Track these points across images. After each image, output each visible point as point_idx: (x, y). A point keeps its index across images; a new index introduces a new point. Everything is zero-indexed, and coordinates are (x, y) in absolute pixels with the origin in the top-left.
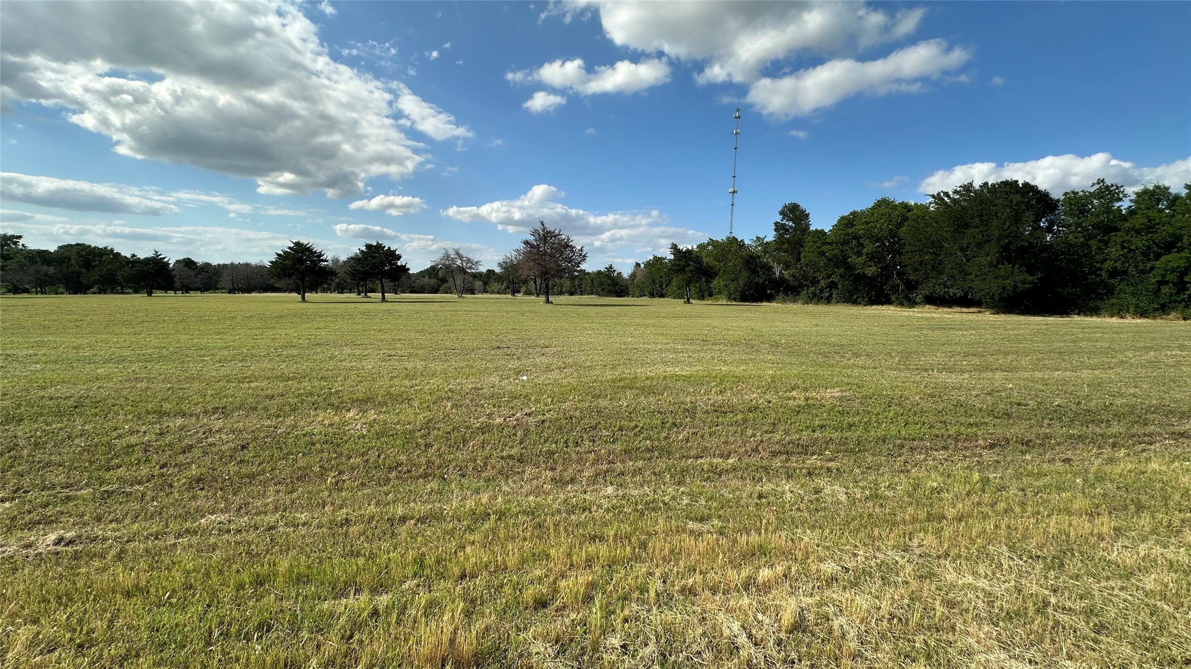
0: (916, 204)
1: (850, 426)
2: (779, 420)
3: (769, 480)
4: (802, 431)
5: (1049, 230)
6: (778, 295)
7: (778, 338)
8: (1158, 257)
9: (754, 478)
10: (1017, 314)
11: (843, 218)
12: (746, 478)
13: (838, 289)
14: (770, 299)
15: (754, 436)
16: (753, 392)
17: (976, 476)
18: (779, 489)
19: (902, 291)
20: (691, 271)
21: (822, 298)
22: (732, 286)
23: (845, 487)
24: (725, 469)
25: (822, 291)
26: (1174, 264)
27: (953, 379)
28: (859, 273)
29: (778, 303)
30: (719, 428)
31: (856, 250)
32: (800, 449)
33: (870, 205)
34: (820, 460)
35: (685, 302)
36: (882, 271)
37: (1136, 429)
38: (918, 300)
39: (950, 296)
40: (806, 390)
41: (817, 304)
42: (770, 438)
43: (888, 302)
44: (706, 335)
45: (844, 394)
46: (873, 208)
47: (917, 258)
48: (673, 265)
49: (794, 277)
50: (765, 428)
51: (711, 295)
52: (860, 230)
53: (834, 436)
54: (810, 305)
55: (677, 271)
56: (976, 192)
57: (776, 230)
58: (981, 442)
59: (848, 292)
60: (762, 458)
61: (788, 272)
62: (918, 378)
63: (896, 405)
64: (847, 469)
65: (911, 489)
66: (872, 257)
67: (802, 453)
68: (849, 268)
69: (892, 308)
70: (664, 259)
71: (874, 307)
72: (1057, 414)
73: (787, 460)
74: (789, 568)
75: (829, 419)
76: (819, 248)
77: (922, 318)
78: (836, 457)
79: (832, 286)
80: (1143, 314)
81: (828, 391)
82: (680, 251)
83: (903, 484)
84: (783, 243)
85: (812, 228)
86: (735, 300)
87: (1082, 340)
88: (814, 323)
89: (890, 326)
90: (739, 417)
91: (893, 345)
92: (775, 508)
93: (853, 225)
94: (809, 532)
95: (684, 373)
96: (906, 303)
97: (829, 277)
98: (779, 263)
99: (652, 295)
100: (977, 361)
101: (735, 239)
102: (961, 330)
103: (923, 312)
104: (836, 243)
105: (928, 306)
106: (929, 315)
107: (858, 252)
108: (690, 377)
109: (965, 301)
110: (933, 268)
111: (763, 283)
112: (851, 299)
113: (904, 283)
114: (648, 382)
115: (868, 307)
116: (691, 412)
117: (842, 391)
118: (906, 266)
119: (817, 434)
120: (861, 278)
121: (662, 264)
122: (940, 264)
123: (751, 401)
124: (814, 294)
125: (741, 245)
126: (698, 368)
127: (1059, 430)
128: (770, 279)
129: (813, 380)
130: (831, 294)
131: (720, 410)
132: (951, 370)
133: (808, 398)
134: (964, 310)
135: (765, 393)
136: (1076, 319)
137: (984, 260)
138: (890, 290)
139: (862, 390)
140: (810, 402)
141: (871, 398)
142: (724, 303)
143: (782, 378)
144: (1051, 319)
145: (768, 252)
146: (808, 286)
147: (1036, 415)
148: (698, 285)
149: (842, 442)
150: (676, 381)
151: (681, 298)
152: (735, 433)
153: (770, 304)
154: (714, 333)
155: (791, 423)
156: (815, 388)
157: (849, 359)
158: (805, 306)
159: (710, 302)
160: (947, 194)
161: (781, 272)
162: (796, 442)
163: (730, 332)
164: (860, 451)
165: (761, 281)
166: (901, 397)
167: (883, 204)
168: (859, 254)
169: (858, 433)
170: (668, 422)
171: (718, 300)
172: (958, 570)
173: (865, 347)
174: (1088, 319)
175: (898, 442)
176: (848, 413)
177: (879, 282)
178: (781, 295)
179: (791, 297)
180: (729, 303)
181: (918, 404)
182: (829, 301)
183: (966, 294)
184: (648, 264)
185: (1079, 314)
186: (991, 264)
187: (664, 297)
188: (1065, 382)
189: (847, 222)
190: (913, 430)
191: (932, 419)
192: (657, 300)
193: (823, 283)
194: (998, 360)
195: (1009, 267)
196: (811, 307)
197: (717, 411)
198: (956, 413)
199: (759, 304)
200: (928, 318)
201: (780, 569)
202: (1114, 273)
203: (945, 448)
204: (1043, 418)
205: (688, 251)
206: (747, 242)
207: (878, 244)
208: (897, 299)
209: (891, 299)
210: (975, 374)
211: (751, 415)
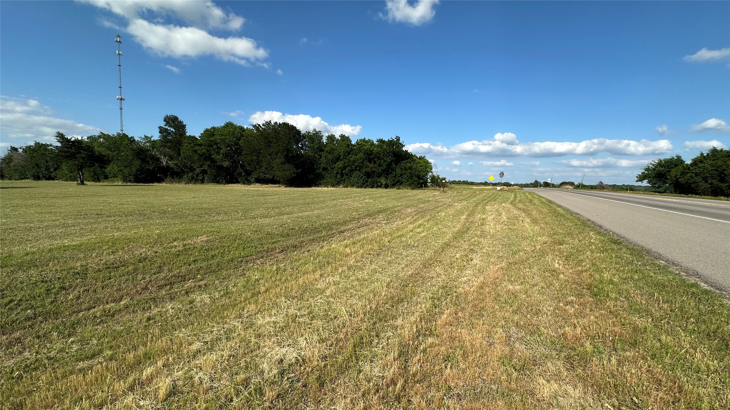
0: (247, 128)
1: (213, 256)
2: (164, 263)
3: (156, 306)
4: (181, 267)
5: (302, 148)
6: (166, 178)
7: (166, 207)
8: (336, 163)
9: (144, 309)
10: (294, 187)
11: (207, 130)
12: (137, 311)
13: (208, 174)
14: (160, 180)
15: (144, 279)
16: (143, 248)
17: (275, 268)
18: (164, 310)
19: (244, 176)
20: (83, 158)
21: (198, 180)
22: (126, 171)
23: (209, 294)
24: (118, 310)
25: (197, 175)
26: (340, 166)
27: (267, 221)
28: (219, 165)
29: (166, 183)
30: (111, 280)
31: (216, 151)
32: (180, 279)
33: (222, 124)
34: (194, 282)
35: (78, 184)
36: (233, 164)
37: (330, 233)
38: (252, 181)
39: (267, 179)
40: (184, 240)
41: (195, 184)
42: (157, 278)
43: (237, 182)
44: (101, 210)
45: (209, 238)
46: (224, 127)
47: (249, 158)
48: (61, 151)
49: (177, 166)
50: (152, 272)
51: (106, 178)
52: (218, 139)
53: (202, 265)
54: (190, 185)
55: (67, 157)
56: (272, 126)
57: (160, 132)
58: (277, 250)
59: (215, 176)
60: (151, 292)
61: (172, 162)
62: (250, 223)
63: (239, 239)
64: (211, 283)
65: (245, 283)
66: (226, 156)
67: (181, 281)
68: (213, 161)
69: (240, 185)
70: (51, 145)
71: (230, 185)
72: (305, 231)
73: (170, 289)
74: (168, 359)
75: (200, 255)
76: (193, 147)
77: (254, 190)
78: (205, 277)
79: (204, 172)
80: (333, 186)
81: (199, 238)
82: (68, 141)
83: (241, 282)
84: (167, 142)
85: (188, 134)
86: (130, 181)
87: (316, 197)
88: (192, 196)
89: (238, 196)
90: (131, 268)
91: (239, 206)
92: (160, 324)
93: (213, 135)
94: (183, 330)
95: (74, 243)
96: (247, 183)
97: (201, 166)
98: (165, 156)
99: (37, 178)
100: (277, 211)
101: (125, 136)
102: (272, 196)
103: (255, 187)
104: (204, 145)
105: (257, 184)
106: (257, 189)
107: (217, 152)
108: (81, 246)
109: (273, 181)
110: (258, 164)
111: (153, 169)
112: (216, 180)
113: (245, 171)
114: (28, 258)
115: (226, 185)
116: (83, 273)
117: (207, 237)
118: (244, 162)
119: (192, 266)
120: (220, 168)
121: (46, 150)
122: (261, 162)
123: (141, 254)
124: (193, 178)
125: (132, 140)
126: (89, 237)
127: (306, 238)
128: (158, 166)
129: (189, 233)
130: (204, 178)
131: (111, 267)
132: (266, 217)
133: (186, 245)
134: (273, 185)
135: (152, 247)
136: (314, 188)
137: (278, 161)
138: (237, 175)
139: (220, 234)
140: (187, 247)
141: (225, 238)
142: (120, 184)
143: (166, 234)
144: (306, 189)
145: (155, 147)
146: (188, 172)
147: (298, 233)
148: (91, 170)
149: (208, 268)
150: (65, 251)
151: (73, 181)
152: (127, 280)
153: (160, 184)
154: (109, 208)
155: (173, 264)
156: (190, 237)
157: (214, 217)
158: (187, 185)
159: (106, 183)
160: (259, 125)
161: (167, 162)
162: (177, 275)
163: (125, 206)
164: (219, 270)
165: (151, 168)
166: (241, 234)
167: (229, 125)
168: (218, 153)
169: (218, 260)
170: (54, 288)
171: (113, 181)
172: (263, 318)
173: (224, 209)
174: (318, 188)
175: (240, 260)
176: (212, 249)
177: (232, 171)
178: (168, 178)
179: (176, 179)
180: (125, 184)
181: (250, 237)
182: (202, 182)
183: (274, 177)
184: (28, 149)
185: (315, 186)
186: (282, 163)
187: (53, 179)
188: (308, 216)
189: (210, 133)
190: (247, 251)
191: (256, 243)
192: (43, 183)
193: (198, 170)
194: (286, 209)
195: (288, 165)
196: (191, 186)
197: (109, 268)
198: (267, 238)
199: (151, 184)
200: (257, 190)
201: (160, 363)
202: (325, 169)
203: (262, 257)
204: (301, 234)
205: (77, 141)
206: (137, 139)
207: (229, 148)
208: (242, 180)
209: (238, 180)
210: (276, 218)
211: (141, 264)
